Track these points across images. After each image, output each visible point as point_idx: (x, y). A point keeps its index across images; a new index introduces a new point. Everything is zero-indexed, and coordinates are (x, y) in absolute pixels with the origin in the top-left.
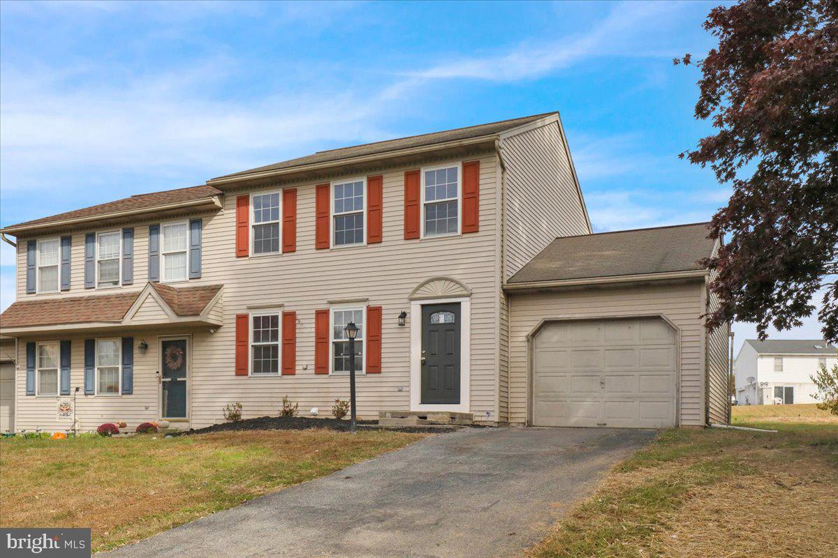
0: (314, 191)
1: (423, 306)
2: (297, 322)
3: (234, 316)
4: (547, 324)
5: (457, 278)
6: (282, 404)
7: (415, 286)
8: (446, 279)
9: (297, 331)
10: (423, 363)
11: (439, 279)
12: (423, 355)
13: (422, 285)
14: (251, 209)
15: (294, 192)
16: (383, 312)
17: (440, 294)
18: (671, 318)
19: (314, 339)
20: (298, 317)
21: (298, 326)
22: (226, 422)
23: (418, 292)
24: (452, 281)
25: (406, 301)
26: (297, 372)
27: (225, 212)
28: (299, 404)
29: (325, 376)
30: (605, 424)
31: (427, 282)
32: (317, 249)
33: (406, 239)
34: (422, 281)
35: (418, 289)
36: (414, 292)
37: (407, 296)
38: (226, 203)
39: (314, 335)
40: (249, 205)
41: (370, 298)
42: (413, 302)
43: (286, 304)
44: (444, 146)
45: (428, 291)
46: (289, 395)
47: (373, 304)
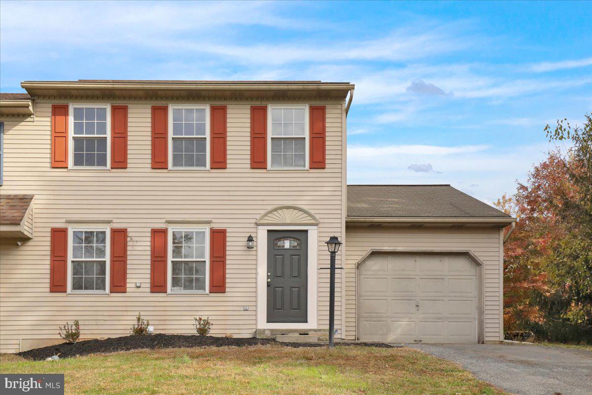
0: (150, 111)
1: (268, 231)
2: (129, 239)
3: (49, 230)
4: (375, 254)
5: (305, 208)
6: (136, 322)
7: (263, 212)
8: (295, 208)
9: (129, 248)
10: (269, 285)
11: (288, 208)
12: (268, 277)
13: (271, 212)
14: (71, 119)
15: (125, 109)
16: (228, 235)
17: (288, 221)
18: (477, 254)
19: (149, 258)
20: (130, 234)
21: (129, 244)
22: (64, 341)
23: (266, 218)
24: (300, 210)
25: (253, 225)
26: (128, 290)
27: (36, 119)
28: (150, 322)
29: (164, 295)
30: (421, 341)
31: (276, 210)
32: (153, 168)
33: (252, 168)
34: (270, 208)
35: (266, 215)
36: (262, 218)
37: (254, 221)
38: (38, 109)
39: (149, 253)
40: (68, 115)
41: (214, 221)
42: (260, 227)
43: (114, 220)
44: (302, 87)
45: (276, 217)
46: (142, 313)
47: (217, 226)
